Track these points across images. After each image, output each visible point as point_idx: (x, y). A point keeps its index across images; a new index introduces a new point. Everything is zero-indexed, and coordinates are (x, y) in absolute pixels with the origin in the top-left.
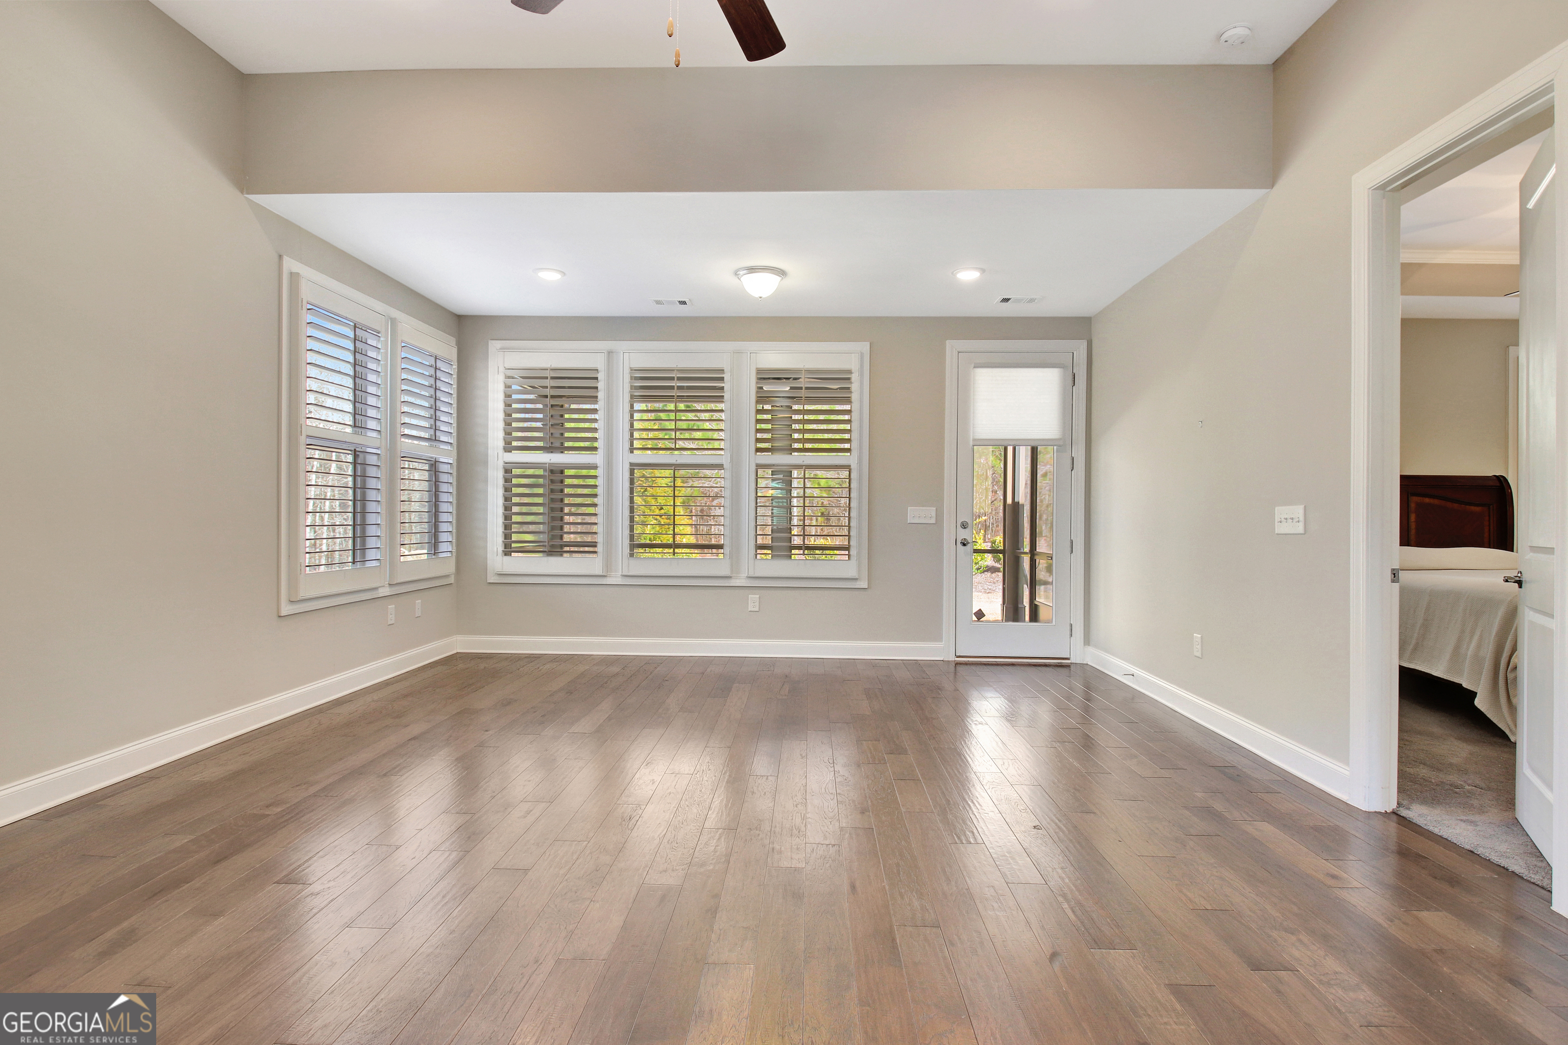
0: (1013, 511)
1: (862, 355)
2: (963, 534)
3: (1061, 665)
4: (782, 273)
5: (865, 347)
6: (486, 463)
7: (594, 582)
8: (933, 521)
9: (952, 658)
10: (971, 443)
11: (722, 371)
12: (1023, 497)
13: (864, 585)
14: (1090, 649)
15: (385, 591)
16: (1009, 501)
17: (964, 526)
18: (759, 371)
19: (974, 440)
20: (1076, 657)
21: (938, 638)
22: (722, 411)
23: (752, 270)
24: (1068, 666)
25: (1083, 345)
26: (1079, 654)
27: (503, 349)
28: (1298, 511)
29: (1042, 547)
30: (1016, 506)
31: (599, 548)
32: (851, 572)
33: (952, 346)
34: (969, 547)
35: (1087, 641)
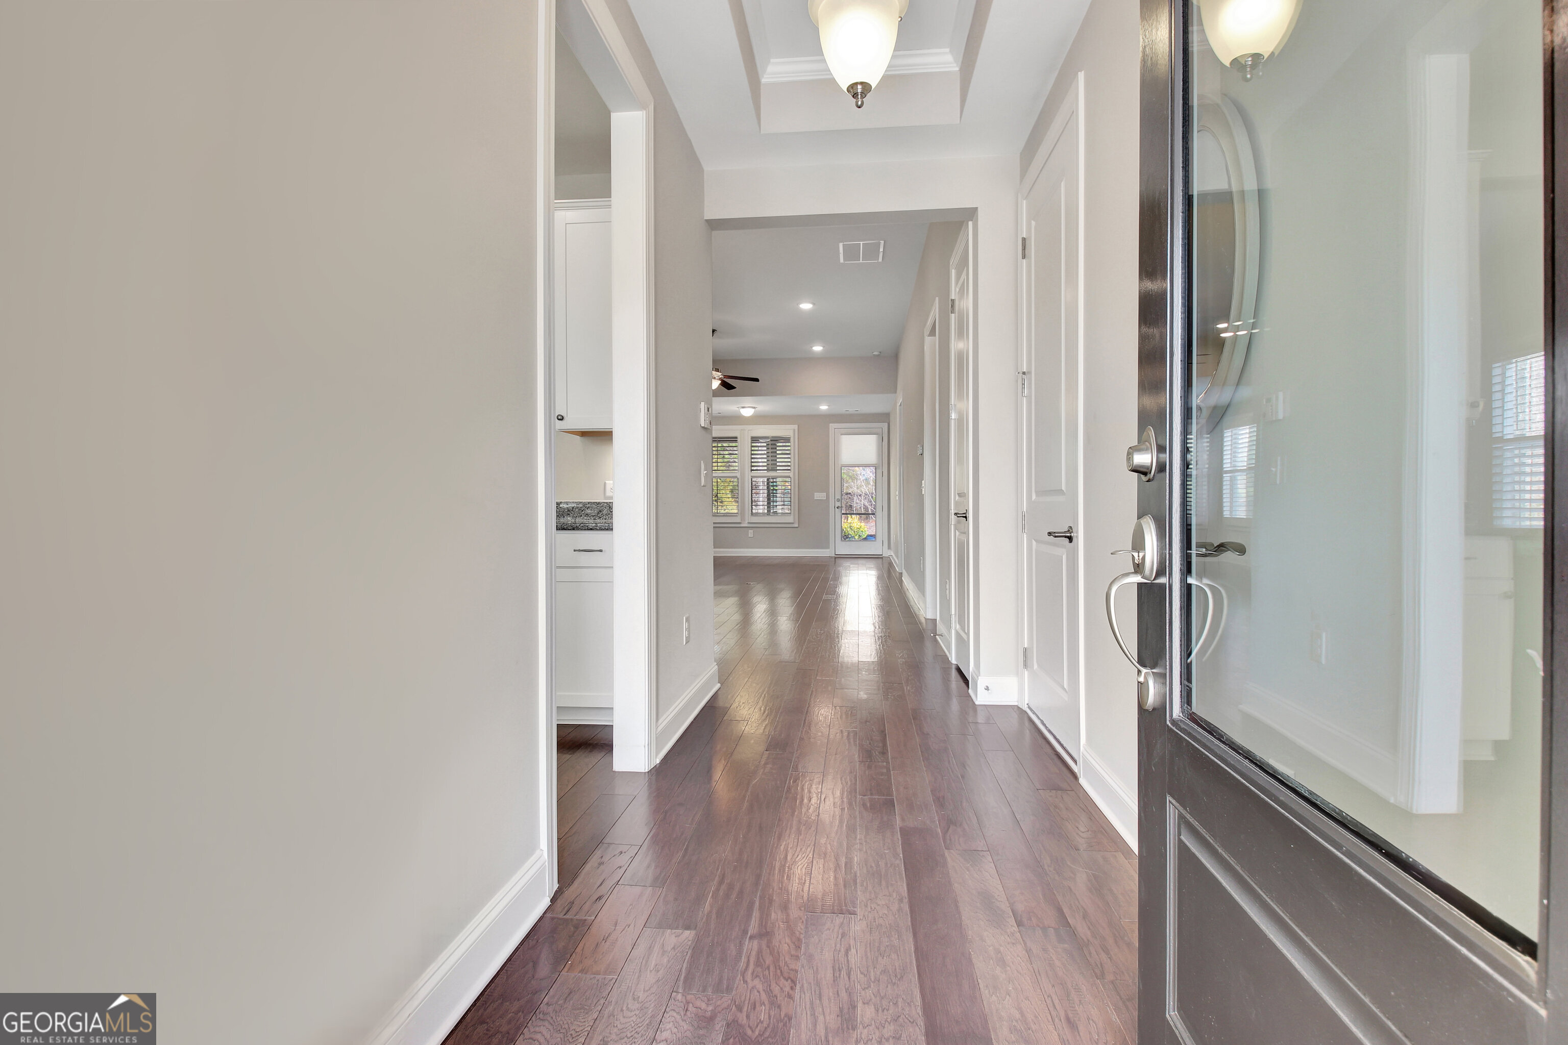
1: (794, 430)
2: (838, 504)
3: (879, 557)
4: (754, 408)
5: (796, 427)
8: (825, 499)
9: (834, 555)
10: (840, 466)
11: (736, 438)
13: (796, 526)
14: (889, 551)
17: (838, 500)
18: (752, 438)
19: (841, 465)
20: (885, 555)
21: (828, 548)
22: (736, 454)
23: (743, 407)
24: (882, 558)
25: (886, 424)
26: (886, 552)
32: (792, 521)
33: (832, 426)
34: (840, 509)
35: (888, 548)
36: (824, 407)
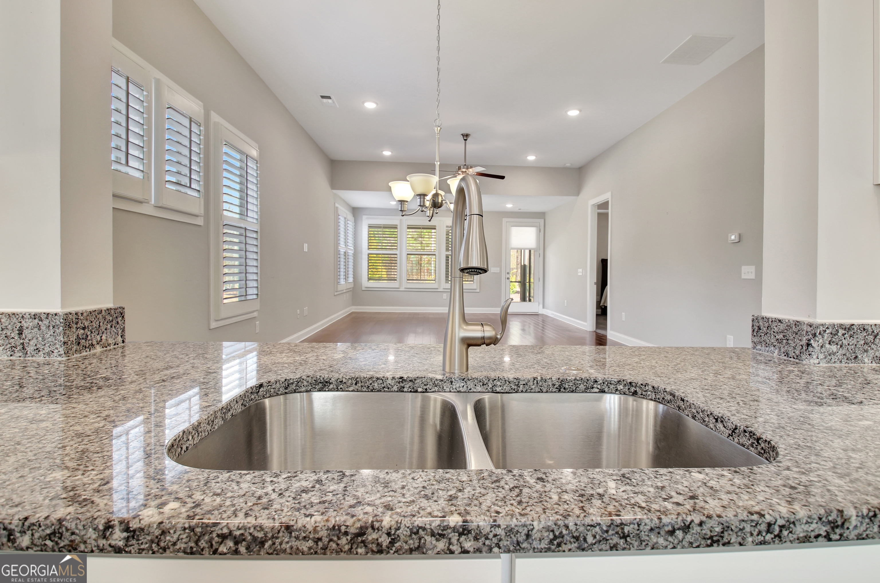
0: (524, 268)
2: (508, 276)
3: (537, 315)
6: (361, 253)
7: (396, 290)
8: (498, 272)
10: (511, 248)
11: (435, 226)
12: (527, 263)
13: (478, 291)
14: (544, 310)
15: (345, 291)
16: (522, 264)
17: (508, 273)
18: (447, 226)
20: (540, 313)
21: (500, 307)
25: (543, 220)
26: (541, 311)
27: (367, 218)
28: (580, 270)
29: (532, 280)
30: (525, 266)
31: (398, 279)
32: (475, 288)
33: (505, 220)
34: (509, 279)
35: (543, 307)
36: (509, 206)
